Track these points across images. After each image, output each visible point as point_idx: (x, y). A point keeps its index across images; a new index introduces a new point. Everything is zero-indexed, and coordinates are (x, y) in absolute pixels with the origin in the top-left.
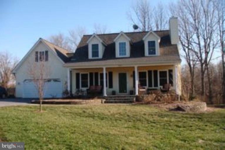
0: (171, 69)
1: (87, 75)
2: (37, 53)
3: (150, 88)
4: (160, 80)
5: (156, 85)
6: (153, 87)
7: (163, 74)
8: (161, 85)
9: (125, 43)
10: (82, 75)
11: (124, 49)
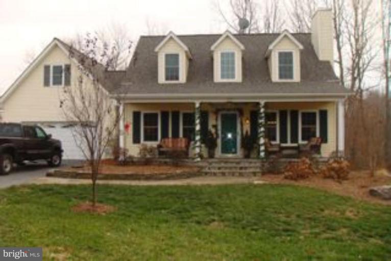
0: (324, 108)
1: (156, 115)
2: (47, 68)
3: (284, 145)
4: (303, 130)
5: (295, 139)
6: (289, 144)
7: (309, 119)
8: (303, 139)
9: (233, 54)
10: (146, 116)
11: (230, 66)
